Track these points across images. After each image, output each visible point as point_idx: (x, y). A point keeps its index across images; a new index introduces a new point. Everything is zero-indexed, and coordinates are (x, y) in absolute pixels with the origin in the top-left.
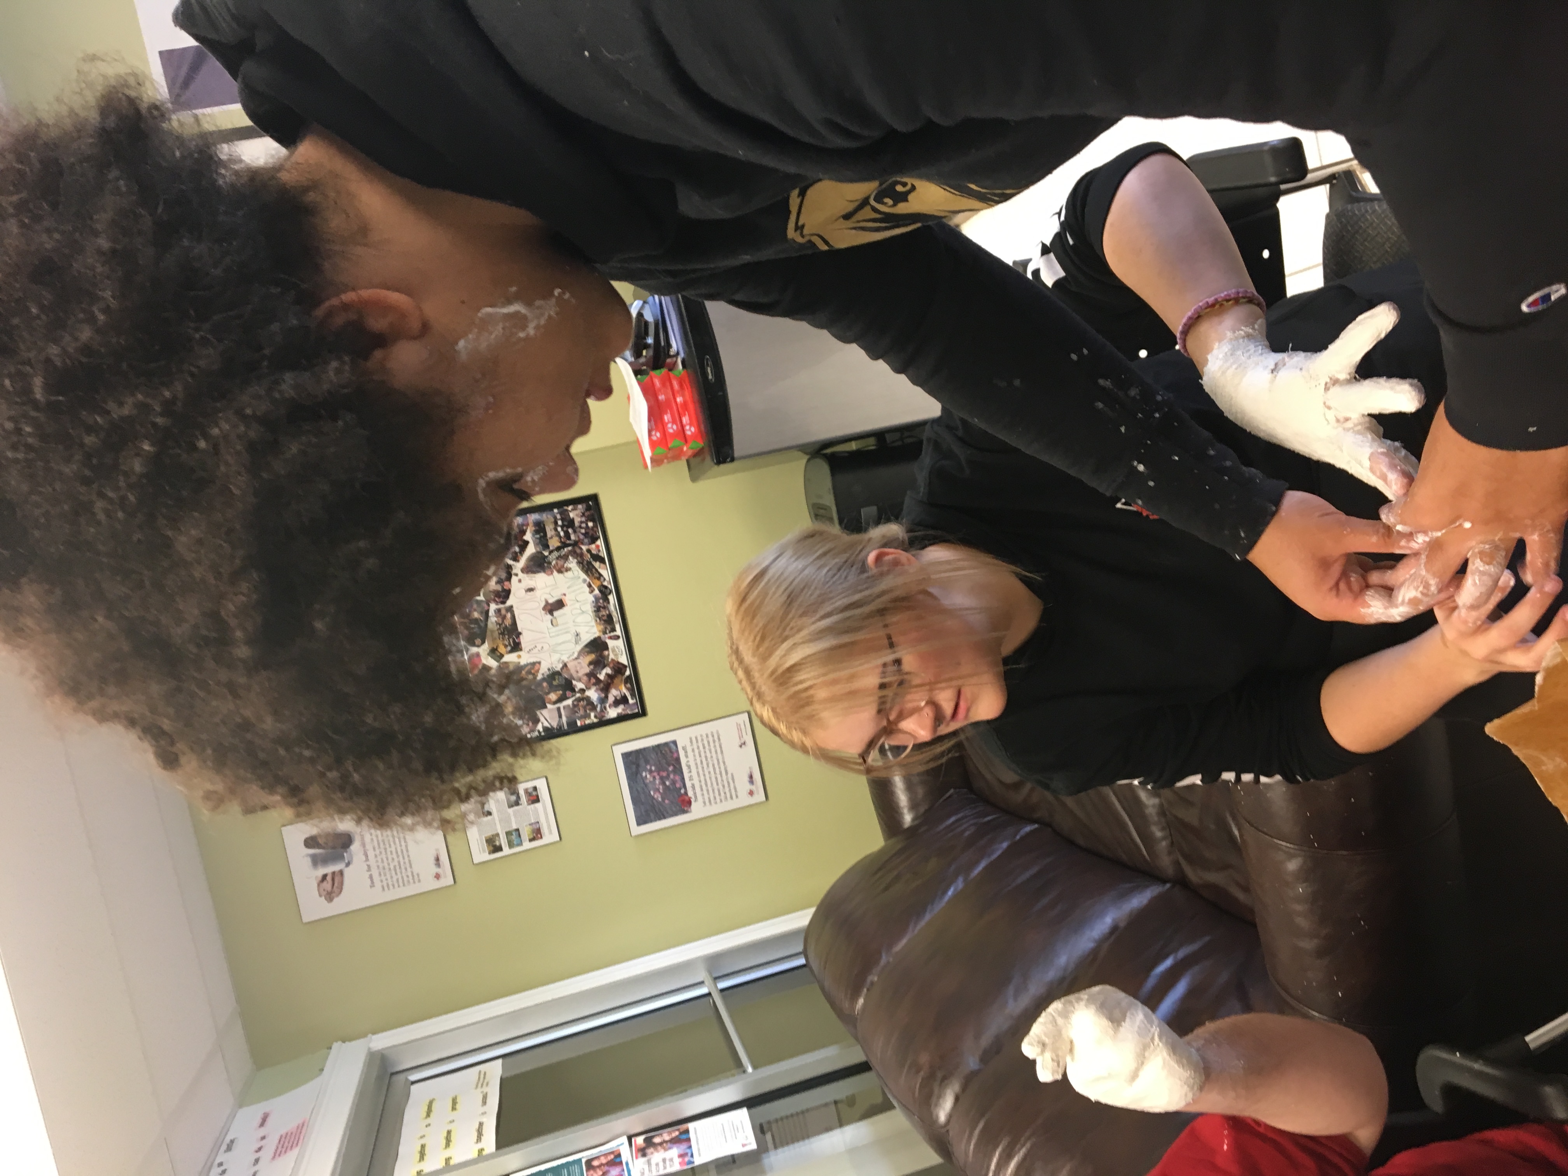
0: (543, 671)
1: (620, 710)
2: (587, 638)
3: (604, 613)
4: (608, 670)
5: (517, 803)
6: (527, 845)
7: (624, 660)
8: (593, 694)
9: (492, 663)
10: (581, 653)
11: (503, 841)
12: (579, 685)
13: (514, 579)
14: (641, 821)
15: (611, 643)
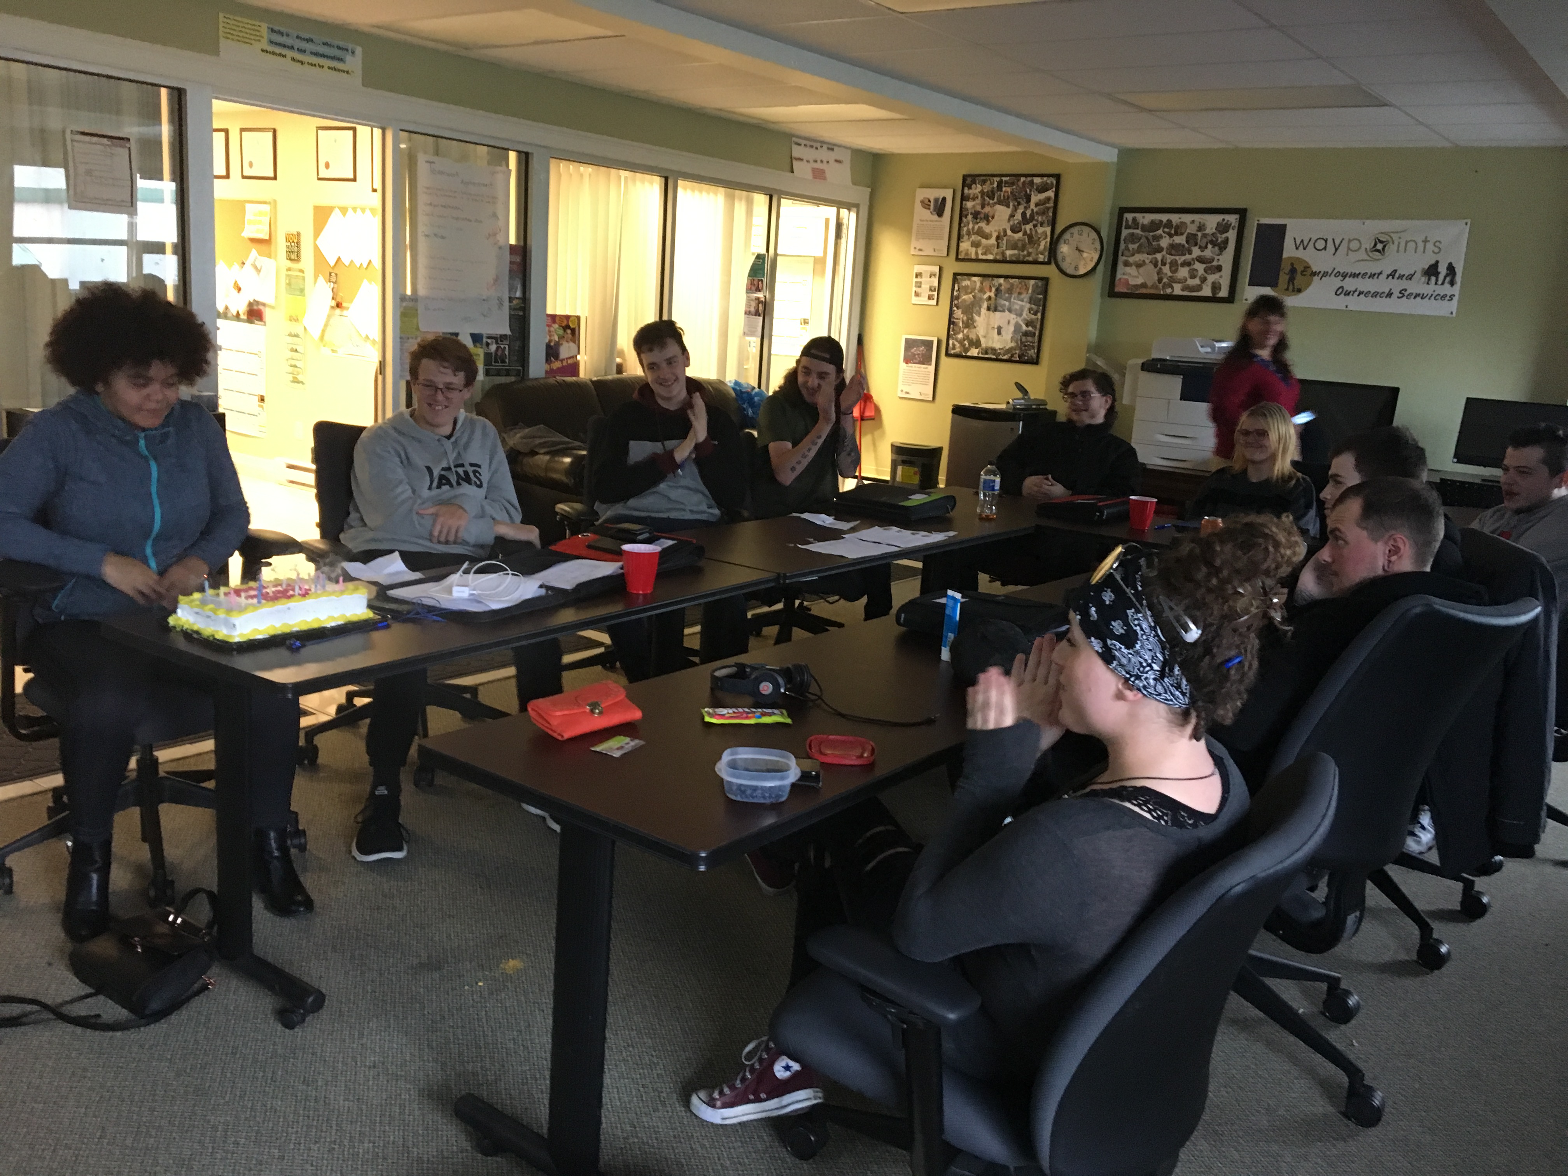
0: (976, 317)
1: (951, 345)
2: (983, 340)
3: (990, 351)
4: (967, 345)
5: (931, 290)
6: (914, 289)
7: (969, 354)
8: (960, 336)
9: (986, 296)
10: (978, 336)
11: (919, 280)
12: (965, 331)
13: (1014, 316)
14: (907, 341)
15: (977, 350)
